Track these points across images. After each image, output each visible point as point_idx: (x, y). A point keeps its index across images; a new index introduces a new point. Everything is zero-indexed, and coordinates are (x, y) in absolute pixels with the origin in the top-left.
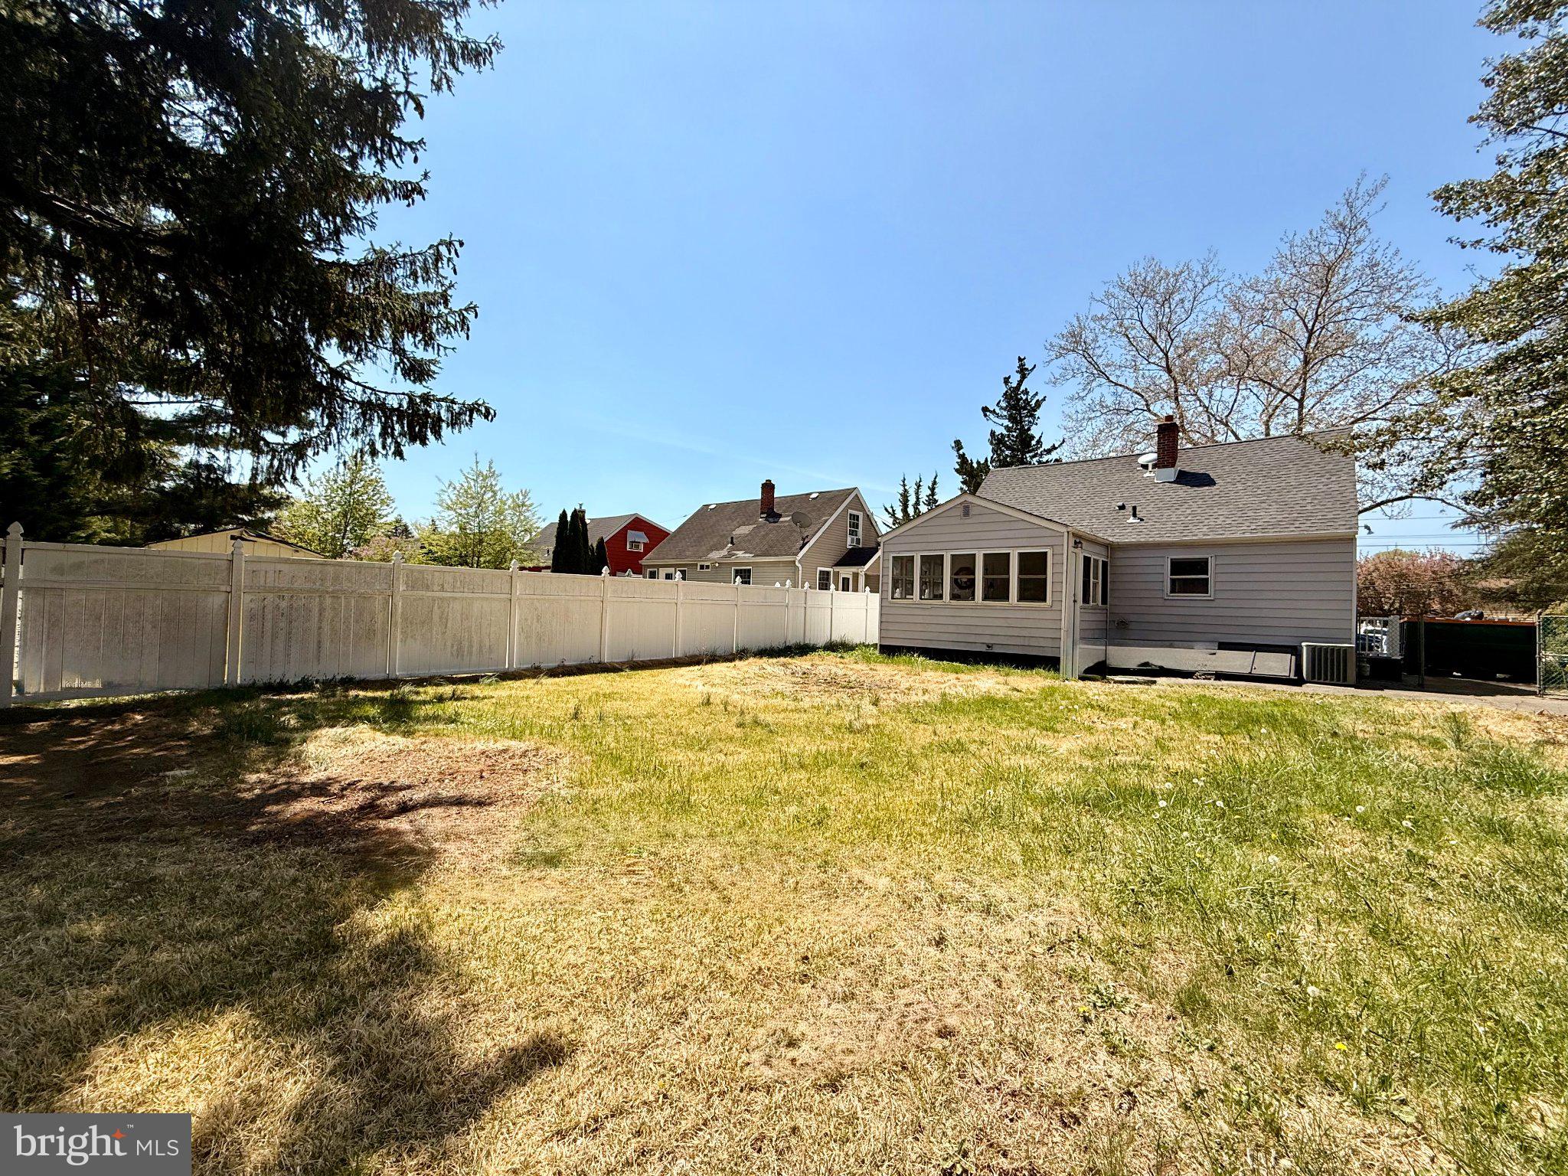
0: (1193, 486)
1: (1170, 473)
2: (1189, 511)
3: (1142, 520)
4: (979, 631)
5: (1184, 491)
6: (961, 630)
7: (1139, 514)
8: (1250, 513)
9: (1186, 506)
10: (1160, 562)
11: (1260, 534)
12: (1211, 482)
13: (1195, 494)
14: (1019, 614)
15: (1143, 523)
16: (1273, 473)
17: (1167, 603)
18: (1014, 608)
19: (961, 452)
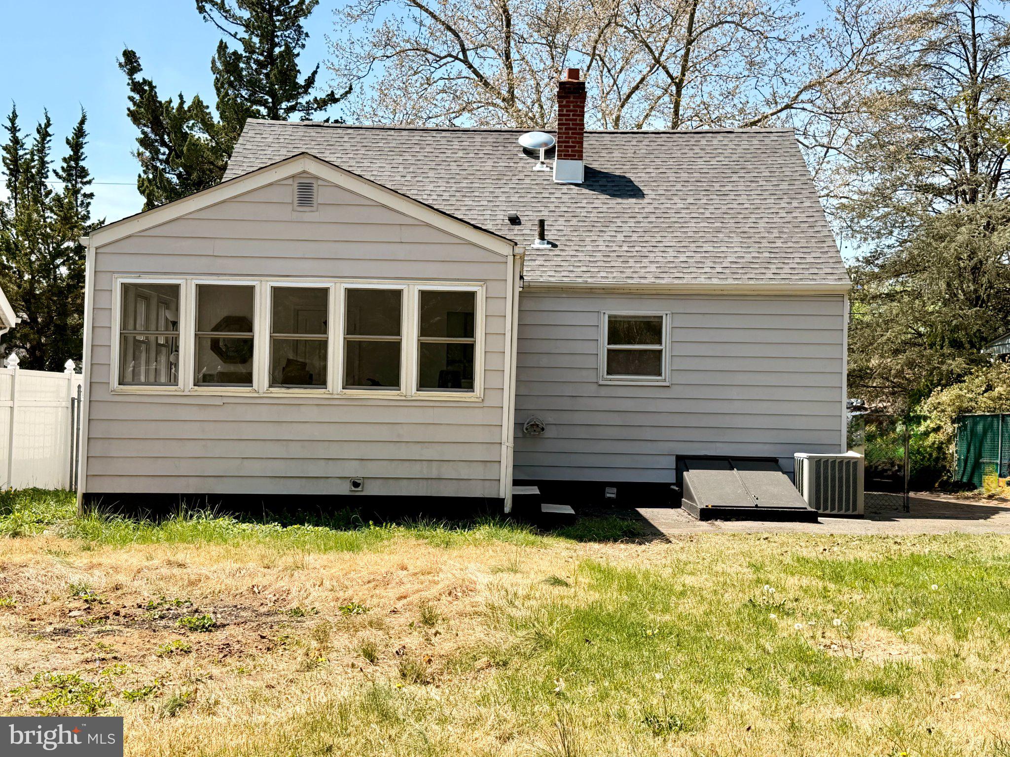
0: (613, 195)
1: (575, 170)
2: (620, 237)
3: (554, 246)
4: (334, 452)
5: (601, 202)
6: (296, 451)
7: (549, 236)
8: (707, 247)
9: (613, 227)
10: (591, 320)
11: (730, 281)
12: (637, 193)
13: (618, 208)
14: (417, 416)
15: (557, 252)
16: (717, 186)
17: (603, 392)
18: (408, 403)
19: (138, 77)
